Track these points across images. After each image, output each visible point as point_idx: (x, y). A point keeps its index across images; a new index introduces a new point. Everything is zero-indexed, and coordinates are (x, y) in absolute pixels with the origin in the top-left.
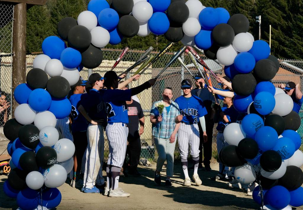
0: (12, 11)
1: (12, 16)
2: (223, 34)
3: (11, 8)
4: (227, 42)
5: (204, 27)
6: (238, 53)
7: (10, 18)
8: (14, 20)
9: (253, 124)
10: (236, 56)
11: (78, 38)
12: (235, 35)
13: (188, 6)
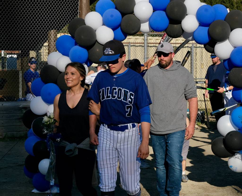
0: (78, 5)
1: (78, 9)
2: (218, 30)
3: (77, 2)
4: (224, 37)
5: (202, 24)
6: (235, 47)
7: (76, 11)
8: (79, 12)
9: (239, 117)
10: (233, 50)
11: (82, 37)
12: (231, 31)
13: (186, 5)
